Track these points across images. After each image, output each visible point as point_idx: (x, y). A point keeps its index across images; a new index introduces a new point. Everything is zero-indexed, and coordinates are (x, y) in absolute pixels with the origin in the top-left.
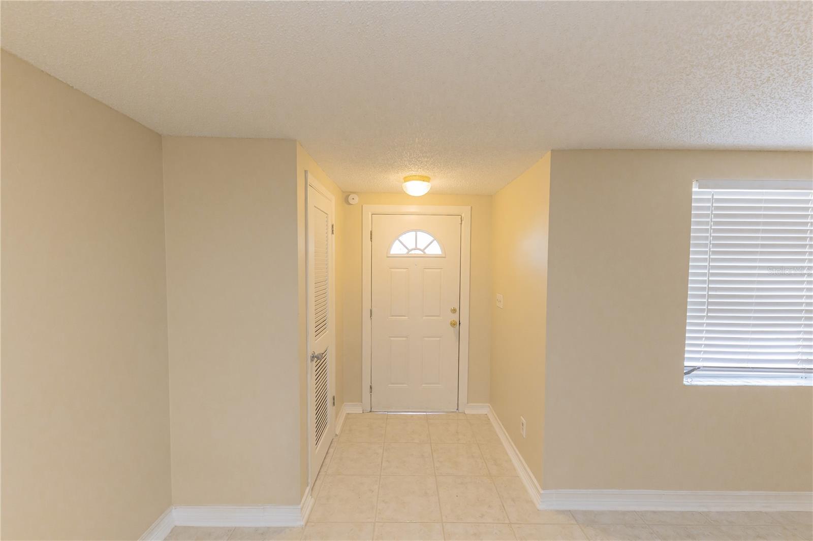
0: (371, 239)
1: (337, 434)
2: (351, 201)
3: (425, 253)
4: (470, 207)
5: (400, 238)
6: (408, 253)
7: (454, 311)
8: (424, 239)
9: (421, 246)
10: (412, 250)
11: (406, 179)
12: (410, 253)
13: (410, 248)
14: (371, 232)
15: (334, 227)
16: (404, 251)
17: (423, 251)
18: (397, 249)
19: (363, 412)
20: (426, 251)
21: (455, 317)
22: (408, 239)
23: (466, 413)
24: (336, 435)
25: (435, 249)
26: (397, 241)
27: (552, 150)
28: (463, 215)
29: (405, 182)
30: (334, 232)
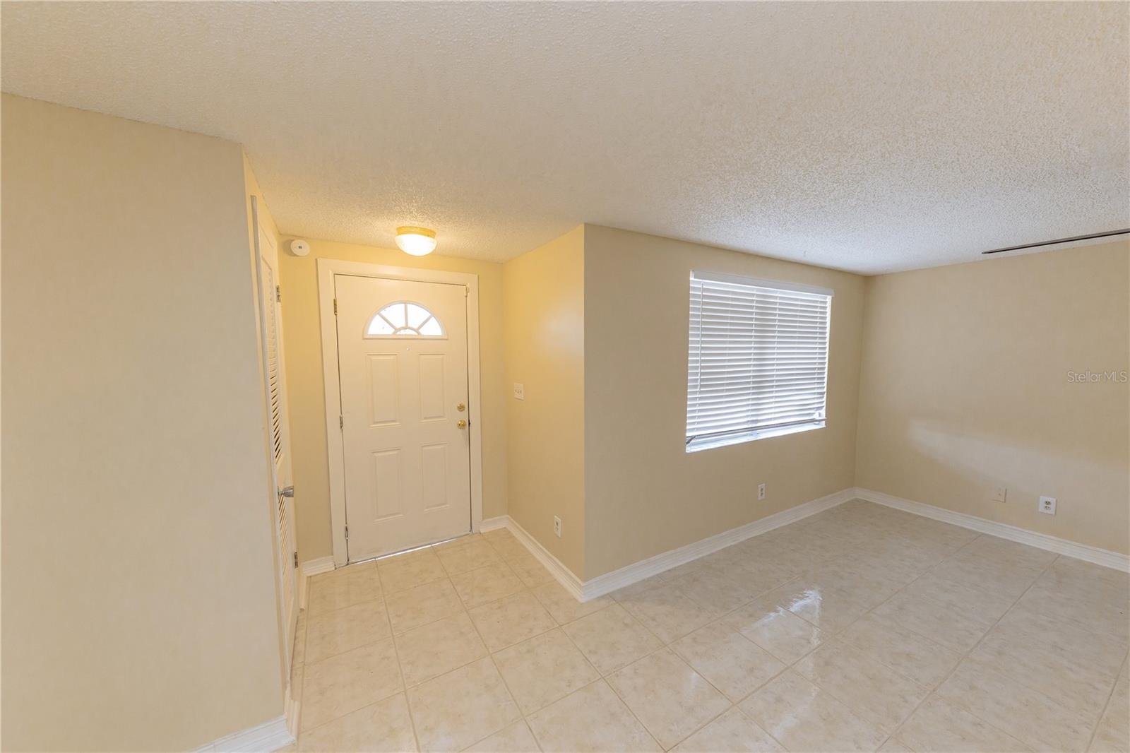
0: (335, 311)
1: (303, 607)
2: (296, 251)
3: (419, 333)
4: (477, 276)
5: (383, 312)
6: (394, 333)
7: (461, 408)
8: (417, 315)
9: (414, 323)
10: (400, 329)
11: (401, 231)
12: (398, 333)
13: (398, 327)
14: (335, 301)
15: (280, 290)
16: (389, 331)
17: (417, 330)
18: (377, 327)
19: (336, 569)
20: (421, 331)
21: (463, 416)
22: (395, 313)
23: (482, 532)
24: (302, 610)
25: (433, 329)
26: (378, 316)
27: (586, 224)
28: (468, 286)
29: (399, 234)
30: (281, 298)
